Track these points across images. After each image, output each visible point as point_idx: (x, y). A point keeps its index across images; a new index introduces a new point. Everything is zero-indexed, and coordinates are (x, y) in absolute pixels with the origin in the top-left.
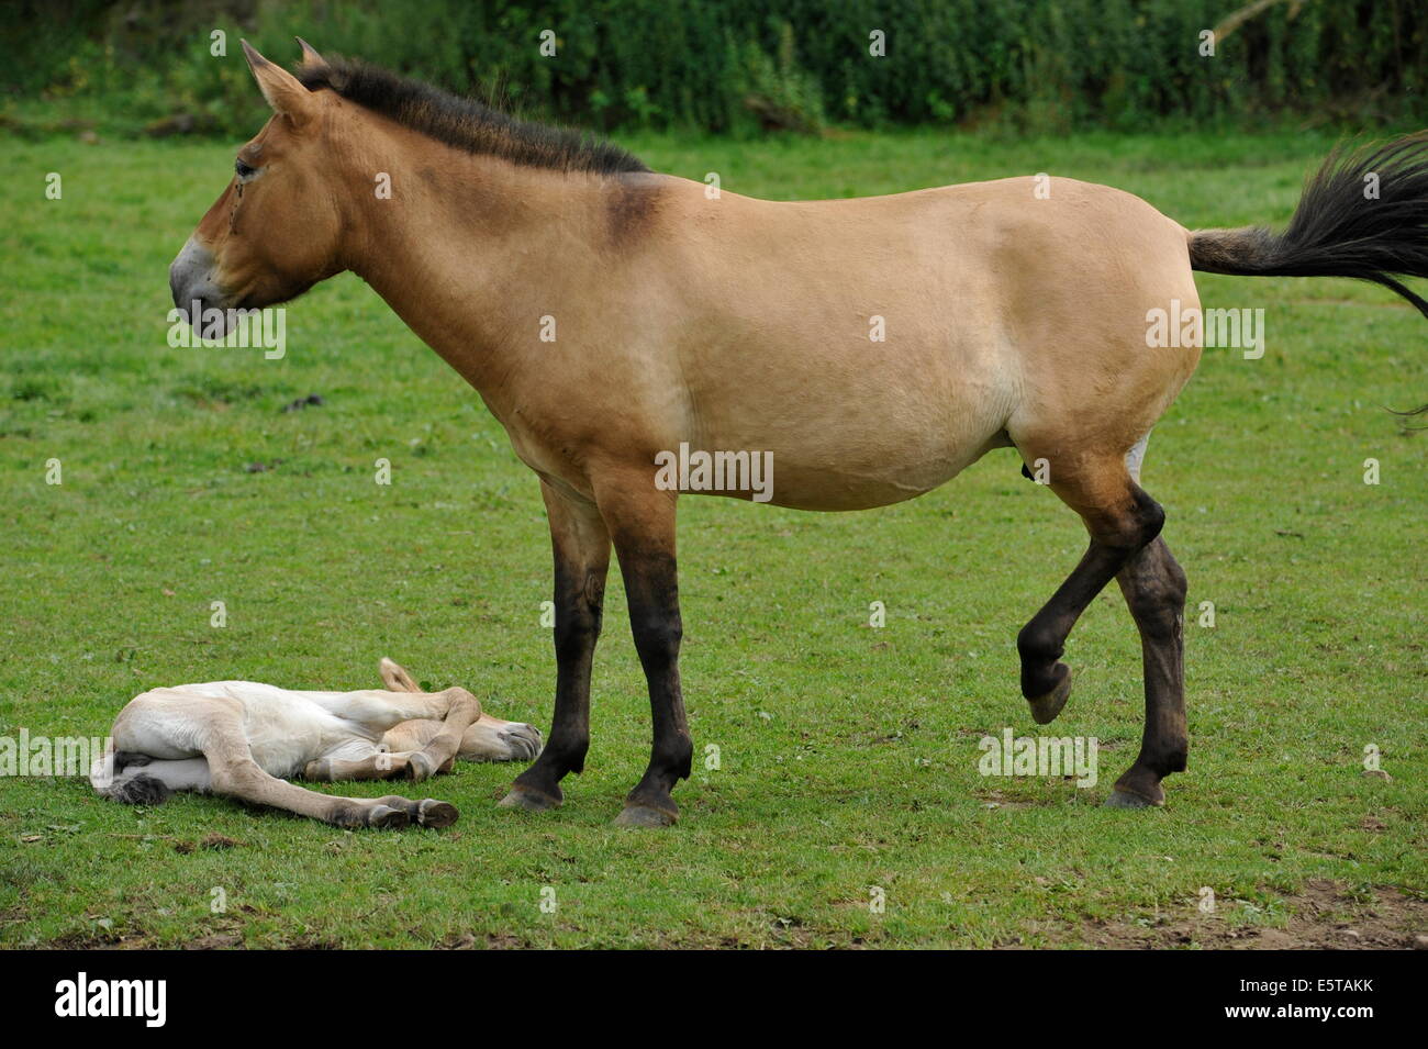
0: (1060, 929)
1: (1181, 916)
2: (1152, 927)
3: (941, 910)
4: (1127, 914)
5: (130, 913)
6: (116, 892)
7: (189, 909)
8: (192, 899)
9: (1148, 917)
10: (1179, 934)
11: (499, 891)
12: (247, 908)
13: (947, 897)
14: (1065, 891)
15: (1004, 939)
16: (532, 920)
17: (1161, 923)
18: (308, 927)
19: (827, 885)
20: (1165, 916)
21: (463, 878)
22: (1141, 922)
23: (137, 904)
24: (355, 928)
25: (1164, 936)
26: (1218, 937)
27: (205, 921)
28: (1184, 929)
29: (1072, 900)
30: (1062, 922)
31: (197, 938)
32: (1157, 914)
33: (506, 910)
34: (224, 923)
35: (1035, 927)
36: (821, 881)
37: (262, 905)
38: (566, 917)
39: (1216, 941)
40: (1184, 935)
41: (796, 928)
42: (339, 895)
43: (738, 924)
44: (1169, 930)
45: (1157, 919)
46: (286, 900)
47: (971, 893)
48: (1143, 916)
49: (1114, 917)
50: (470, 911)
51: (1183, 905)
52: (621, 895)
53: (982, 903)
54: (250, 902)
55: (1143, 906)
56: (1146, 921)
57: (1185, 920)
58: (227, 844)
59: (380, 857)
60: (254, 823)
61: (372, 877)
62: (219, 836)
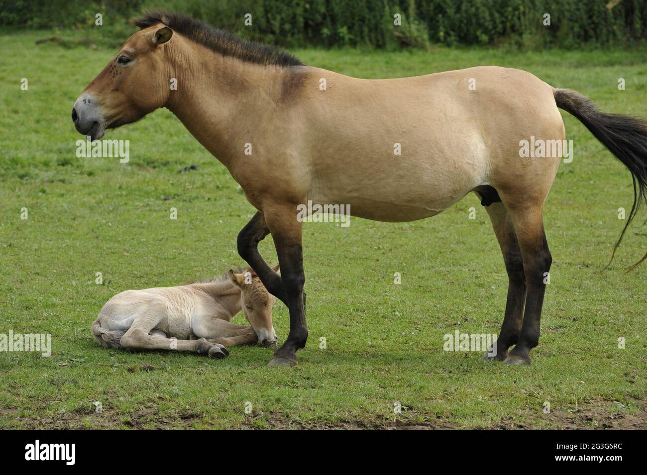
0: (532, 413)
1: (588, 408)
2: (574, 413)
3: (477, 404)
4: (563, 407)
5: (107, 399)
6: (101, 389)
7: (134, 397)
8: (135, 393)
9: (572, 408)
10: (587, 416)
11: (275, 392)
12: (160, 398)
13: (480, 398)
14: (534, 396)
15: (506, 417)
16: (289, 405)
17: (579, 411)
18: (187, 407)
19: (425, 391)
20: (580, 408)
21: (259, 386)
22: (569, 411)
23: (110, 395)
24: (209, 407)
25: (580, 417)
26: (605, 418)
27: (141, 403)
28: (589, 414)
29: (538, 400)
30: (533, 410)
31: (137, 411)
32: (577, 408)
33: (278, 400)
34: (149, 404)
35: (520, 412)
36: (422, 390)
37: (167, 396)
38: (305, 404)
39: (604, 420)
40: (589, 417)
41: (410, 411)
42: (202, 392)
43: (384, 409)
44: (582, 415)
45: (577, 409)
46: (178, 394)
47: (491, 396)
48: (570, 408)
49: (557, 408)
50: (261, 401)
51: (589, 403)
52: (330, 395)
53: (496, 401)
54: (161, 395)
55: (570, 403)
56: (572, 410)
57: (589, 410)
58: (151, 369)
59: (221, 376)
60: (164, 359)
61: (217, 385)
62: (148, 365)
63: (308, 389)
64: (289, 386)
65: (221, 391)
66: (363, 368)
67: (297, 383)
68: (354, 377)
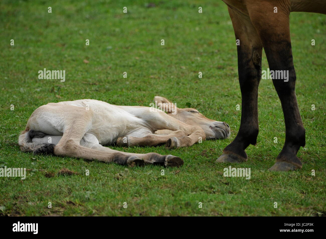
5: (16, 204)
6: (12, 194)
7: (42, 202)
12: (70, 202)
18: (95, 211)
23: (20, 200)
33: (188, 205)
34: (57, 209)
37: (77, 201)
38: (216, 209)
46: (89, 199)
54: (72, 200)
58: (70, 174)
59: (138, 181)
60: (86, 165)
61: (133, 190)
62: (68, 169)
63: (225, 194)
64: (206, 191)
65: (136, 196)
66: (289, 174)
67: (214, 188)
68: (277, 182)
